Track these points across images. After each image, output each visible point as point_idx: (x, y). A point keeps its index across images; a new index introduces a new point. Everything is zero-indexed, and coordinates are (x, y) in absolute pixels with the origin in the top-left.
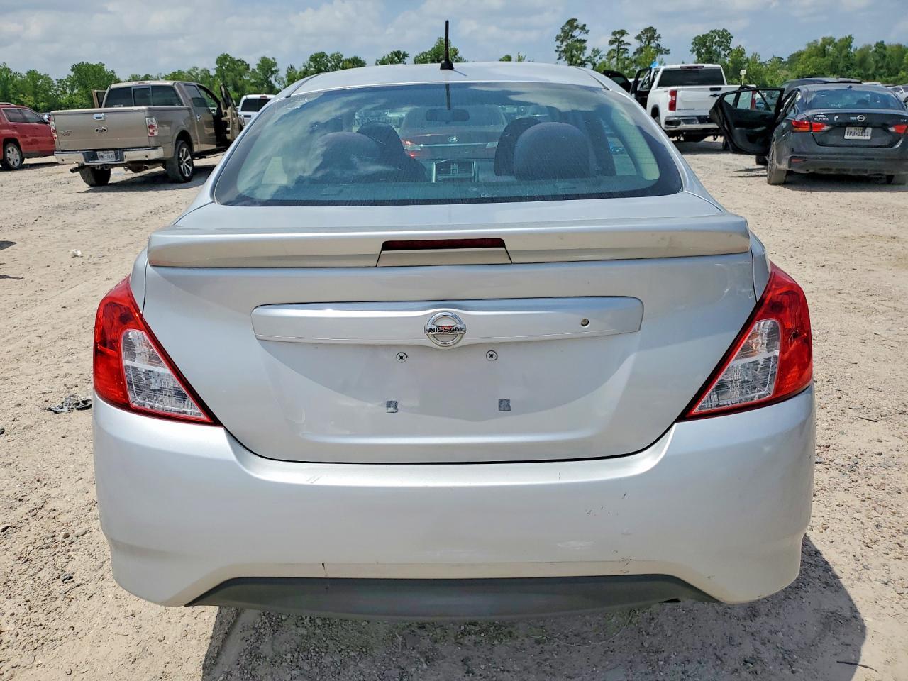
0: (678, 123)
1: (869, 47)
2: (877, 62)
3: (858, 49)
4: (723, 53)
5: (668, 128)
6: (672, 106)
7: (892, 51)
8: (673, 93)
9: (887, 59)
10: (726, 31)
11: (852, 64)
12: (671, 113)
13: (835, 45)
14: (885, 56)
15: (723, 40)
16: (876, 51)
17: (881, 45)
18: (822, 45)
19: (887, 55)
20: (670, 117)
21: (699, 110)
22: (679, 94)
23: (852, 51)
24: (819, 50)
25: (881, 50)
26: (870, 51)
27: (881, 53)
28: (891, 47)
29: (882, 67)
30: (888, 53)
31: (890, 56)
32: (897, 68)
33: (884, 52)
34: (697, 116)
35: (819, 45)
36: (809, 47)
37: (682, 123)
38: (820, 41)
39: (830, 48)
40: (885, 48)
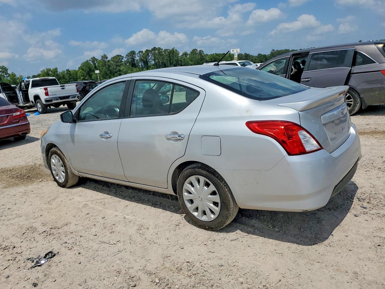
0: (51, 101)
1: (64, 72)
2: (68, 76)
3: (61, 72)
4: (5, 75)
5: (47, 103)
6: (47, 94)
7: (73, 73)
8: (46, 89)
9: (72, 75)
10: (4, 66)
11: (60, 78)
12: (47, 97)
13: (52, 71)
14: (71, 75)
15: (4, 70)
16: (67, 73)
17: (68, 70)
18: (47, 71)
19: (72, 74)
20: (47, 99)
21: (58, 94)
22: (49, 89)
23: (59, 73)
24: (46, 73)
25: (68, 72)
26: (65, 73)
27: (69, 74)
28: (72, 71)
29: (71, 78)
30: (72, 73)
31: (73, 74)
32: (76, 79)
33: (70, 73)
34: (58, 97)
35: (46, 71)
36: (42, 72)
37: (53, 100)
38: (46, 70)
39: (50, 72)
40: (70, 72)
